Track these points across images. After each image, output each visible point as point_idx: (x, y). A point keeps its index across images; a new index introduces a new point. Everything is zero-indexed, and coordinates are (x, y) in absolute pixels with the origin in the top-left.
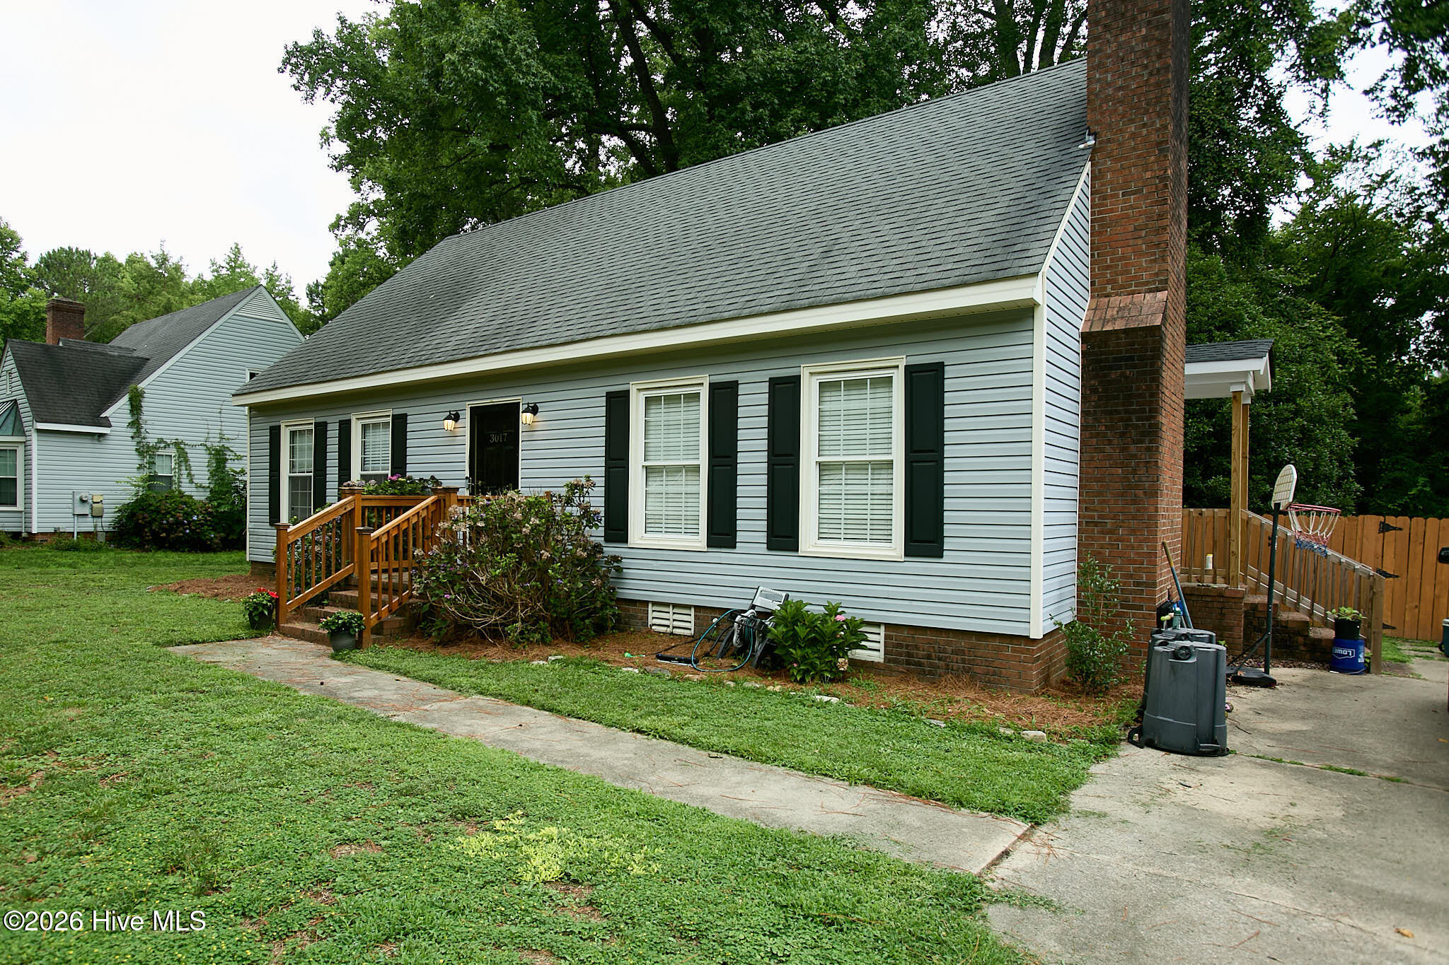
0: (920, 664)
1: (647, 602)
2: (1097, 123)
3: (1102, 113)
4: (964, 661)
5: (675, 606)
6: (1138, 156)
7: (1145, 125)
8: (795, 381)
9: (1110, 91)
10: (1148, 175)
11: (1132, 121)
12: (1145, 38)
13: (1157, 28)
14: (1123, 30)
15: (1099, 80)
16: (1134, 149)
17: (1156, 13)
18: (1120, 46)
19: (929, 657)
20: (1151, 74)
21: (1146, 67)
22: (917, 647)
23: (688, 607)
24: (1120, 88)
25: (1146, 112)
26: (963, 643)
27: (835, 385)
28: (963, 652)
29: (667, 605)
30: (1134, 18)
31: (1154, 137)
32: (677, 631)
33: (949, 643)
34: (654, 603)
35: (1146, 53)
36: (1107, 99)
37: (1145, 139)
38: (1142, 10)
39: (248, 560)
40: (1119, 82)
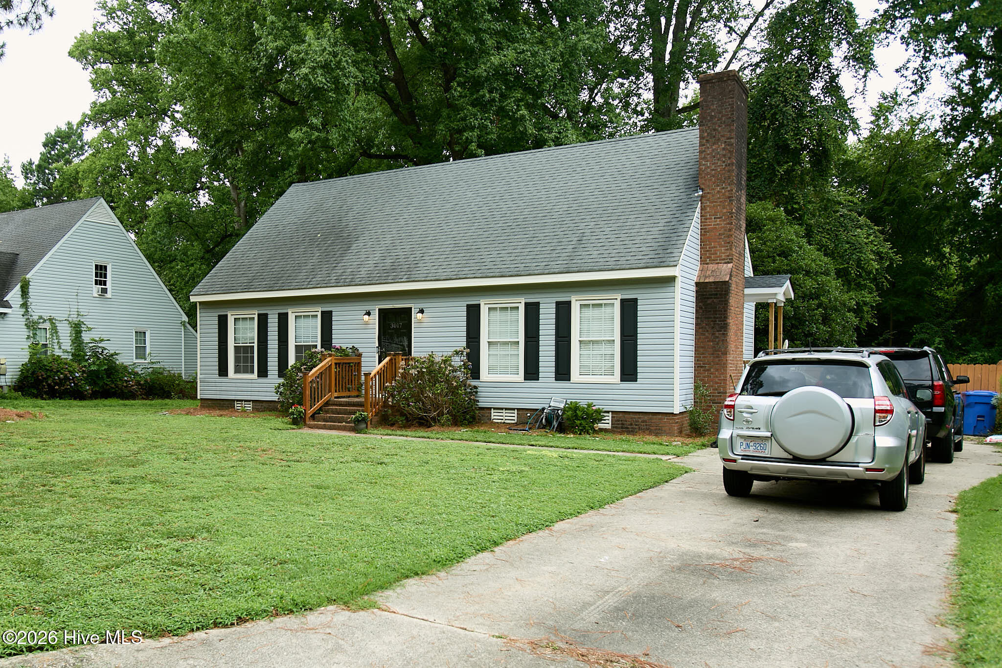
0: (627, 428)
1: (490, 408)
2: (703, 184)
3: (705, 180)
4: (646, 425)
5: (506, 409)
6: (721, 202)
7: (723, 188)
8: (569, 303)
9: (709, 170)
10: (725, 211)
11: (718, 186)
12: (724, 149)
13: (729, 145)
14: (714, 144)
15: (704, 165)
16: (719, 198)
17: (728, 139)
18: (713, 150)
19: (631, 425)
20: (726, 165)
21: (724, 162)
22: (626, 421)
23: (514, 409)
24: (713, 170)
25: (724, 182)
26: (646, 418)
27: (587, 306)
28: (646, 422)
29: (502, 409)
30: (719, 139)
31: (727, 194)
32: (506, 421)
33: (640, 418)
34: (495, 409)
35: (724, 156)
36: (708, 174)
37: (724, 194)
38: (722, 136)
39: (199, 398)
40: (713, 167)
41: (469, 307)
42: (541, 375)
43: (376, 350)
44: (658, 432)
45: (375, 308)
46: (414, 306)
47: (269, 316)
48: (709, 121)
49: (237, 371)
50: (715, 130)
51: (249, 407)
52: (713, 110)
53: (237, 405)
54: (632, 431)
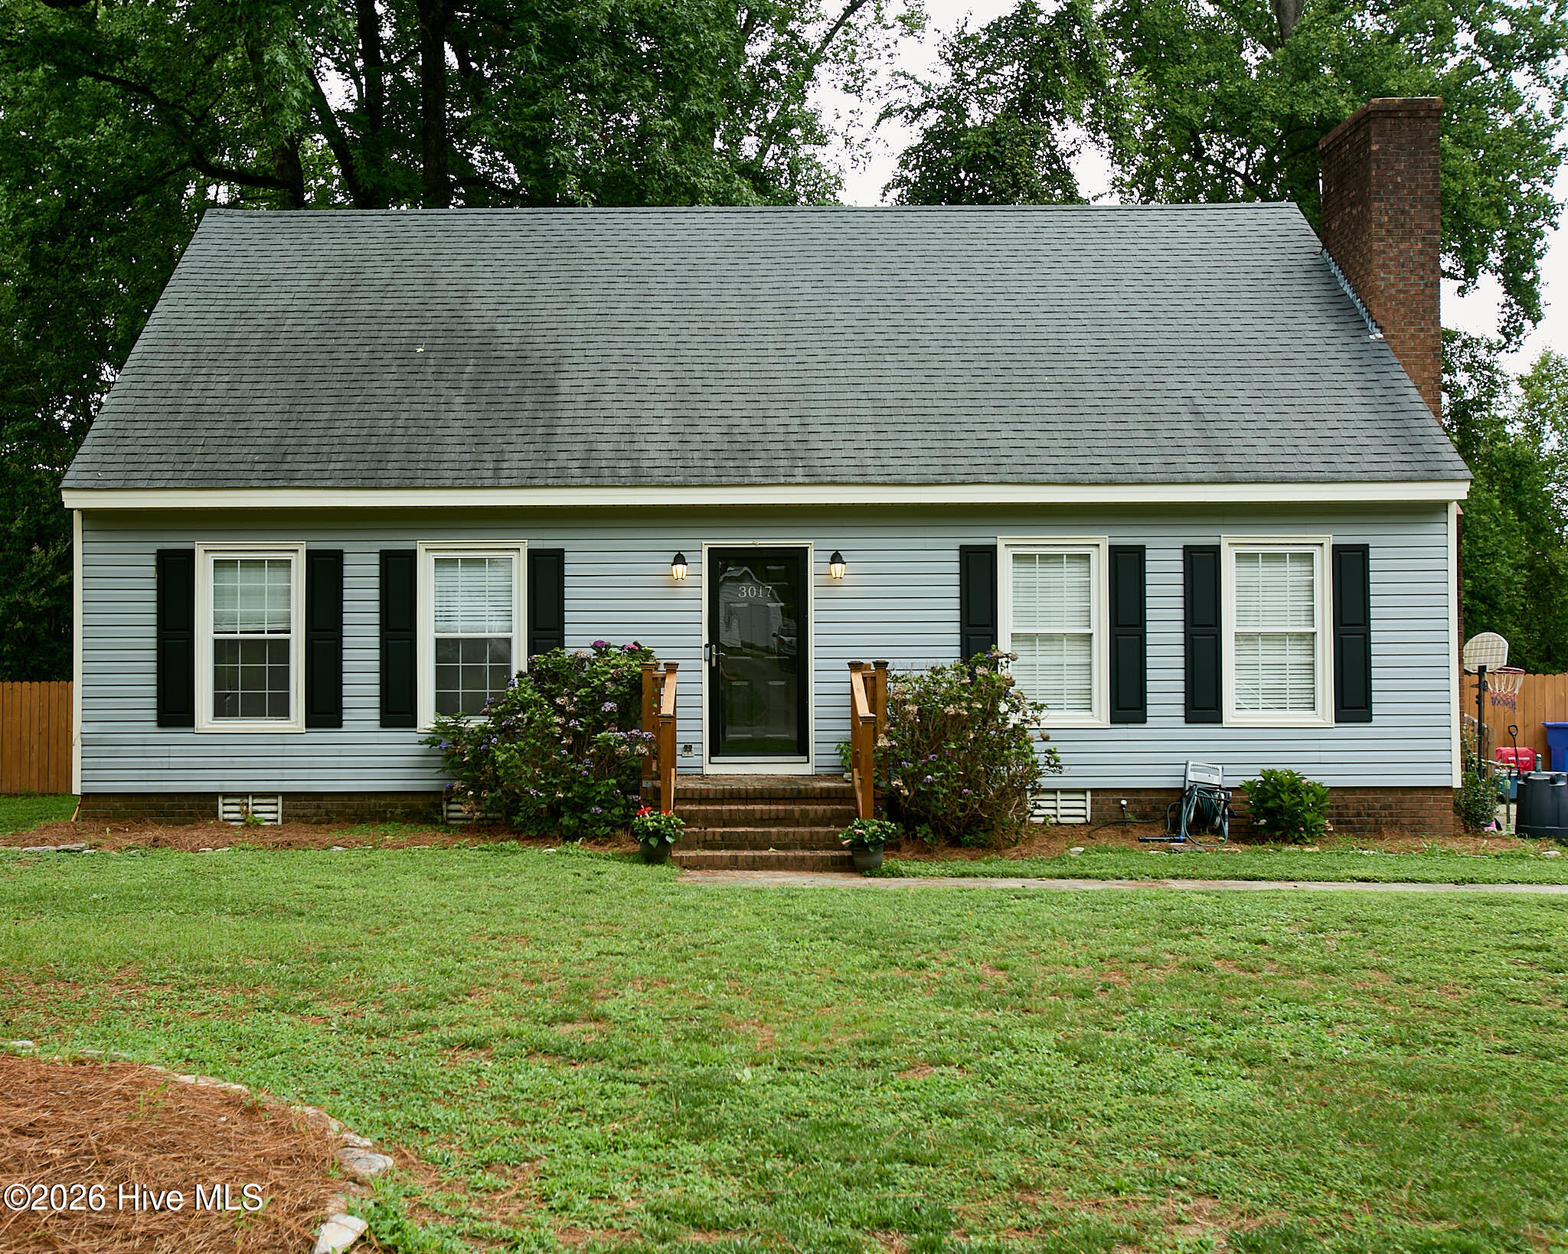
0: (1351, 822)
2: (1383, 318)
3: (1387, 310)
4: (1391, 815)
6: (1417, 356)
7: (1422, 330)
8: (1214, 552)
9: (1393, 291)
10: (1426, 375)
11: (1412, 324)
12: (1421, 252)
13: (1430, 245)
14: (1403, 239)
15: (1383, 279)
16: (1414, 349)
17: (1429, 232)
18: (1401, 252)
19: (1359, 815)
20: (1426, 285)
21: (1422, 278)
22: (1347, 807)
23: (1083, 791)
24: (1401, 291)
25: (1423, 318)
26: (1390, 799)
27: (1251, 557)
28: (1390, 807)
30: (1411, 232)
31: (1429, 342)
33: (1377, 800)
35: (1423, 265)
36: (1391, 298)
37: (1423, 342)
38: (1418, 226)
39: (77, 790)
40: (1401, 286)
41: (966, 552)
42: (1150, 710)
43: (703, 653)
44: (1417, 828)
45: (700, 546)
46: (816, 546)
47: (348, 559)
48: (1392, 193)
49: (222, 709)
50: (1403, 212)
51: (270, 813)
52: (1399, 173)
53: (227, 810)
54: (1361, 829)
